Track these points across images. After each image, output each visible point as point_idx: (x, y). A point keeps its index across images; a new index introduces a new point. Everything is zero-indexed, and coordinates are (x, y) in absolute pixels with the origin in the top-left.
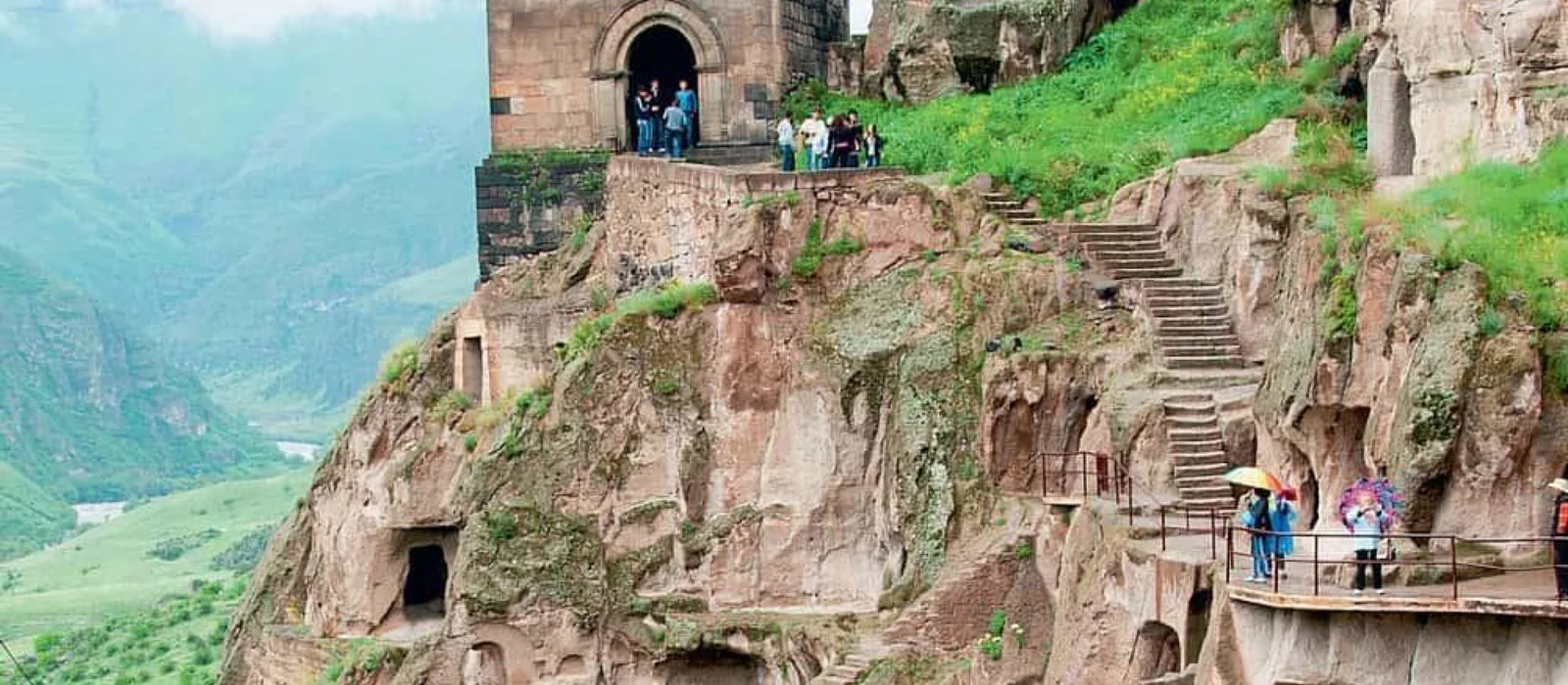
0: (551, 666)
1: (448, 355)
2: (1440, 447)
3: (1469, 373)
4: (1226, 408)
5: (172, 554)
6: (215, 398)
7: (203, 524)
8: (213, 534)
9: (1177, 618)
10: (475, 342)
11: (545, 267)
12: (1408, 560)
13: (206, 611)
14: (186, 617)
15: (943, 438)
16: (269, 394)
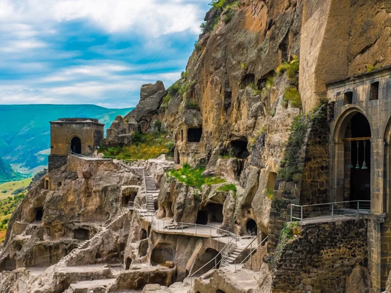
0: (57, 231)
1: (43, 183)
2: (181, 210)
3: (185, 200)
4: (155, 197)
5: (5, 192)
6: (12, 168)
7: (10, 188)
8: (11, 189)
9: (147, 229)
10: (47, 181)
11: (58, 170)
12: (176, 226)
13: (9, 203)
14: (6, 203)
15: (115, 199)
16: (21, 167)
